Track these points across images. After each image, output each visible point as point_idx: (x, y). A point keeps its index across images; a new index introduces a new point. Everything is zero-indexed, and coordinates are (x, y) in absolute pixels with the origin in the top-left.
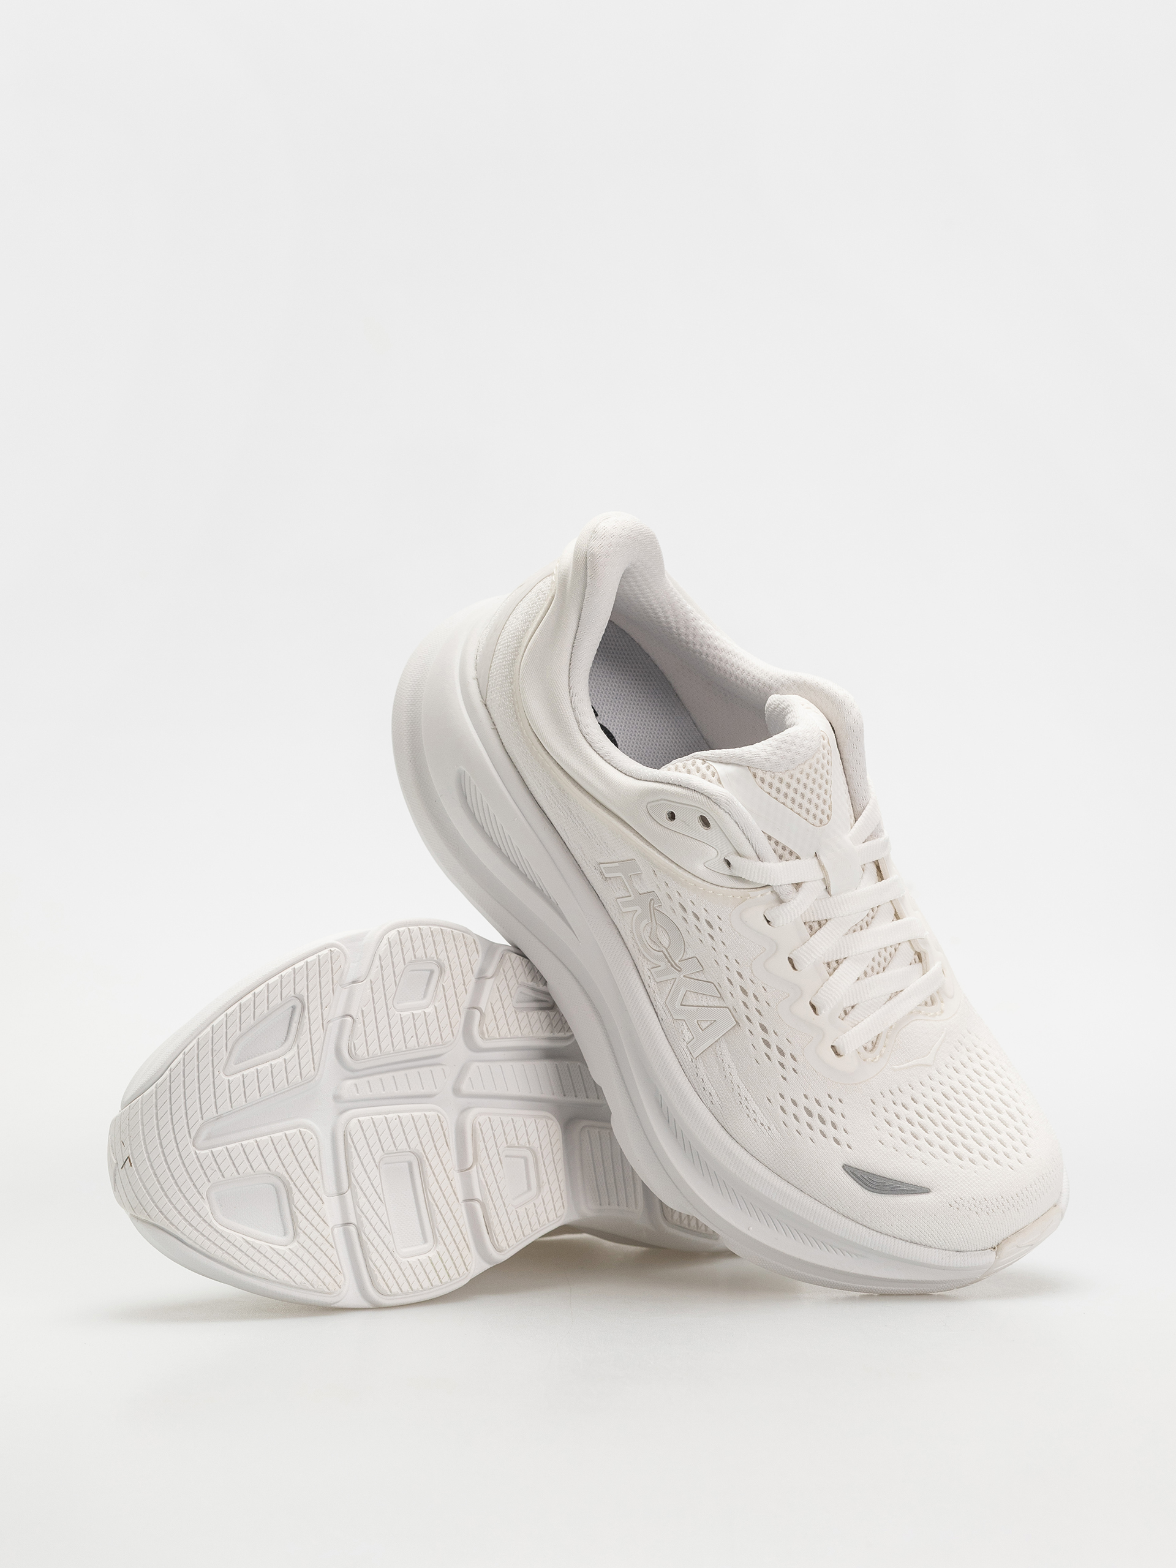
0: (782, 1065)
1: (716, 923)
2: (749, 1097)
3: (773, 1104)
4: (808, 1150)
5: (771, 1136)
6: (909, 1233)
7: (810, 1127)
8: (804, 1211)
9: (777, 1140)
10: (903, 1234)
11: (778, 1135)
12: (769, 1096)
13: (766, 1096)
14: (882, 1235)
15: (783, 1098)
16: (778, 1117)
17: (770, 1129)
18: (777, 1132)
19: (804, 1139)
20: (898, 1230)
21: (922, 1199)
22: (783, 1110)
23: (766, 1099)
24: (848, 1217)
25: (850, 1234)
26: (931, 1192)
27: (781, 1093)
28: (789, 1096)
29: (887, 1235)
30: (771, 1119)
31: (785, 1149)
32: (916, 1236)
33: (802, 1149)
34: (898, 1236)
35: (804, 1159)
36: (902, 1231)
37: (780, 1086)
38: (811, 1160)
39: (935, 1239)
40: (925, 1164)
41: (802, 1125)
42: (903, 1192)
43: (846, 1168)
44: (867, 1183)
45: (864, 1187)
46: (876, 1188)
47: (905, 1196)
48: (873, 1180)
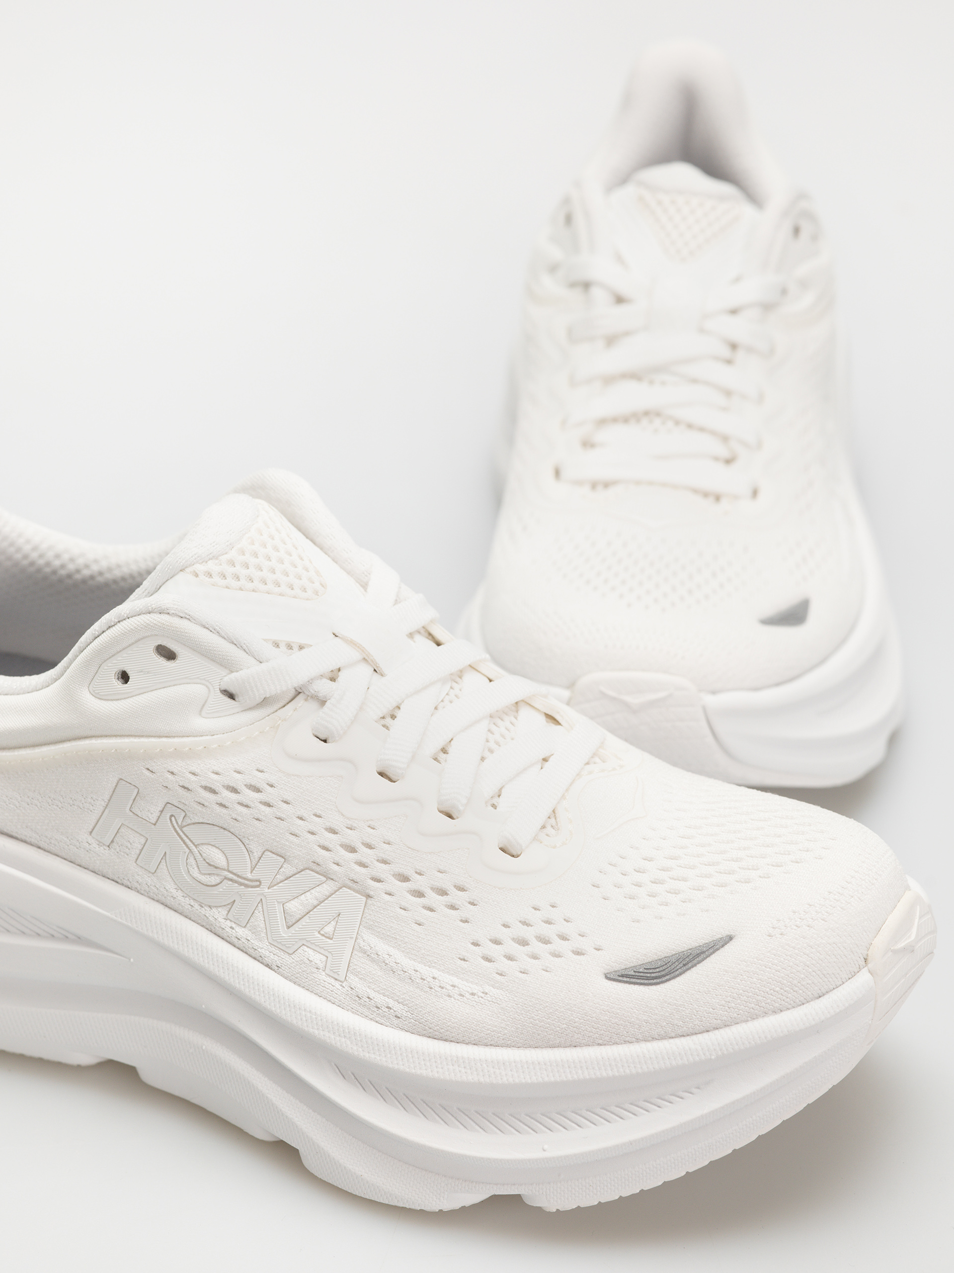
0: (453, 907)
1: (259, 779)
2: (437, 973)
3: (471, 961)
4: (550, 984)
5: (494, 1000)
6: (742, 1006)
7: (535, 957)
8: (593, 1068)
9: (503, 1001)
10: (735, 1014)
11: (502, 993)
12: (460, 955)
13: (456, 957)
14: (710, 1033)
15: (479, 946)
16: (486, 972)
17: (486, 994)
18: (498, 991)
19: (536, 975)
20: (725, 1013)
21: (728, 952)
22: (488, 959)
23: (458, 961)
24: (653, 1038)
25: (669, 1058)
26: (735, 936)
27: (472, 941)
28: (485, 938)
29: (717, 1029)
30: (479, 980)
31: (521, 1004)
32: (753, 1005)
33: (540, 990)
34: (731, 1021)
35: (551, 999)
36: (732, 1009)
37: (465, 933)
38: (561, 994)
39: (780, 995)
40: (707, 911)
41: (523, 961)
42: (700, 958)
43: (612, 976)
44: (648, 977)
45: (647, 984)
46: (664, 976)
47: (705, 961)
48: (653, 969)
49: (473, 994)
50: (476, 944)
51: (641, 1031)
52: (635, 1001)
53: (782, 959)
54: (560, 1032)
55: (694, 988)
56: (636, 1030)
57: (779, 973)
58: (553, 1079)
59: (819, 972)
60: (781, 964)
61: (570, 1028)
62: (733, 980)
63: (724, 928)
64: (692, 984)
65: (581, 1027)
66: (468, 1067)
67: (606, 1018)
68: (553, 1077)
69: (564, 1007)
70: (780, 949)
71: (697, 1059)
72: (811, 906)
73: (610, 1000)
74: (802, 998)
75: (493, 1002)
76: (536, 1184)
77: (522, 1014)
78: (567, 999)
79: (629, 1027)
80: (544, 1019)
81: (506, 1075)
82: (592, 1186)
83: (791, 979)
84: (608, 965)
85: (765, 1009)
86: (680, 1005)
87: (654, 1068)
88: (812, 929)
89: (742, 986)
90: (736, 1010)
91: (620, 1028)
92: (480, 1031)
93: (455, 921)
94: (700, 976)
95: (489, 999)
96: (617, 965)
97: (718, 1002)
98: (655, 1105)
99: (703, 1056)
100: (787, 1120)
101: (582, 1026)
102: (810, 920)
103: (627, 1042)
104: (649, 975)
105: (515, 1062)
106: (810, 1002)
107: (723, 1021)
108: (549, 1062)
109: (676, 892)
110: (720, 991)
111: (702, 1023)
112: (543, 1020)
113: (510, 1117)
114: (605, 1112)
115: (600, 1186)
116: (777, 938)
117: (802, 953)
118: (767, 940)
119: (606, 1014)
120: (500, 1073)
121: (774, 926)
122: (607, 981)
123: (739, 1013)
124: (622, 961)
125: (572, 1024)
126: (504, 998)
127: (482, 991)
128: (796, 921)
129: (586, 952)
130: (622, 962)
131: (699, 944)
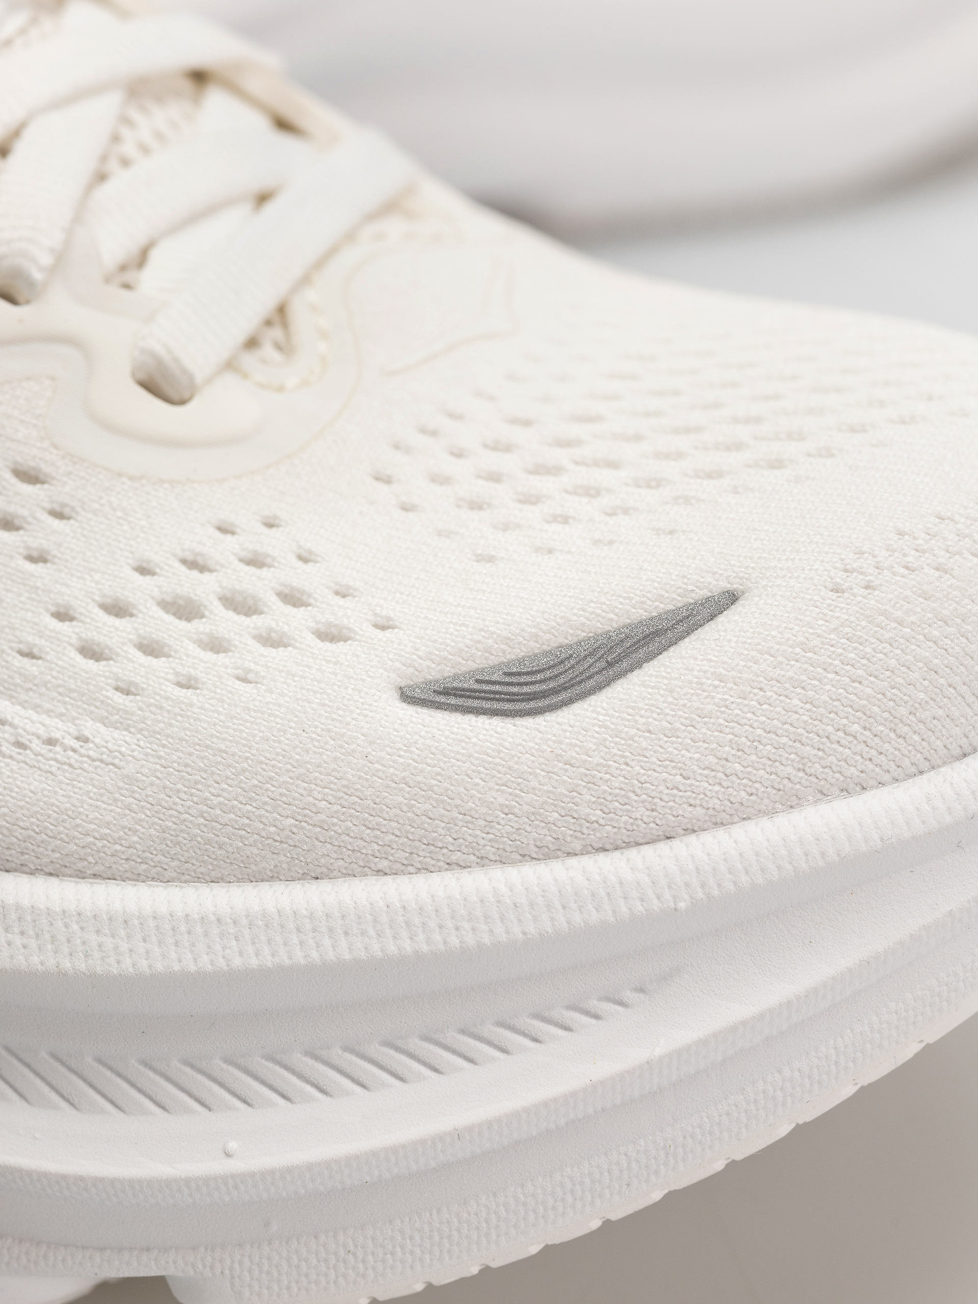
0: (9, 523)
3: (48, 658)
4: (253, 714)
5: (104, 756)
6: (762, 772)
7: (216, 645)
8: (363, 933)
9: (130, 758)
10: (743, 794)
11: (127, 739)
12: (20, 642)
13: (11, 648)
14: (676, 843)
15: (72, 619)
16: (88, 684)
17: (86, 740)
18: (116, 734)
19: (218, 691)
20: (717, 788)
21: (725, 631)
22: (91, 652)
23: (14, 657)
24: (524, 856)
25: (564, 907)
26: (743, 593)
27: (53, 609)
28: (89, 600)
29: (694, 831)
30: (69, 707)
31: (175, 765)
32: (789, 769)
33: (228, 727)
34: (733, 812)
35: (254, 752)
36: (734, 778)
37: (37, 588)
38: (282, 739)
39: (863, 745)
40: (671, 532)
41: (185, 658)
42: (652, 647)
43: (418, 694)
44: (514, 694)
45: (511, 711)
46: (555, 691)
47: (665, 654)
48: (528, 673)
49: (51, 742)
50: (62, 615)
51: (491, 836)
52: (477, 755)
53: (868, 650)
54: (278, 838)
55: (636, 722)
56: (478, 832)
57: (861, 687)
58: (254, 962)
59: (964, 689)
60: (865, 661)
61: (302, 828)
62: (740, 700)
63: (716, 573)
64: (631, 711)
65: (334, 825)
66: (31, 933)
67: (401, 799)
68: (257, 956)
69: (288, 771)
70: (864, 623)
71: (639, 908)
72: (943, 519)
73: (411, 752)
74: (919, 755)
75: (102, 761)
76: (206, 1249)
77: (178, 791)
78: (298, 750)
79: (460, 824)
80: (236, 803)
81: (131, 951)
82: (354, 1254)
83: (891, 704)
84: (410, 666)
85: (822, 783)
86: (598, 765)
87: (524, 933)
88: (948, 576)
89: (763, 719)
90: (744, 781)
91: (437, 827)
92: (66, 839)
93: (12, 557)
94: (650, 690)
95: (91, 753)
96: (433, 666)
97: (698, 760)
98: (525, 1035)
99: (655, 901)
100: (870, 1085)
101: (335, 820)
102: (942, 553)
103: (455, 867)
104: (515, 689)
105: (155, 918)
106: (939, 766)
107: (711, 812)
108: (247, 916)
109: (591, 492)
110: (704, 730)
111: (654, 814)
112: (233, 807)
113: (141, 1068)
114: (392, 1052)
115: (373, 1254)
116: (854, 595)
117: (921, 637)
118: (830, 602)
119: (401, 790)
120: (116, 948)
121: (848, 567)
122: (404, 705)
123: (754, 791)
124: (446, 654)
125: (311, 818)
126: (133, 751)
127: (76, 733)
128: (904, 555)
129: (352, 635)
130: (445, 658)
131: (650, 612)
